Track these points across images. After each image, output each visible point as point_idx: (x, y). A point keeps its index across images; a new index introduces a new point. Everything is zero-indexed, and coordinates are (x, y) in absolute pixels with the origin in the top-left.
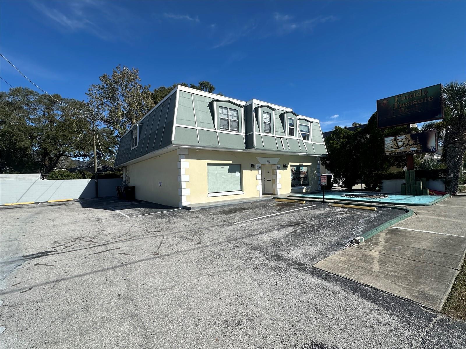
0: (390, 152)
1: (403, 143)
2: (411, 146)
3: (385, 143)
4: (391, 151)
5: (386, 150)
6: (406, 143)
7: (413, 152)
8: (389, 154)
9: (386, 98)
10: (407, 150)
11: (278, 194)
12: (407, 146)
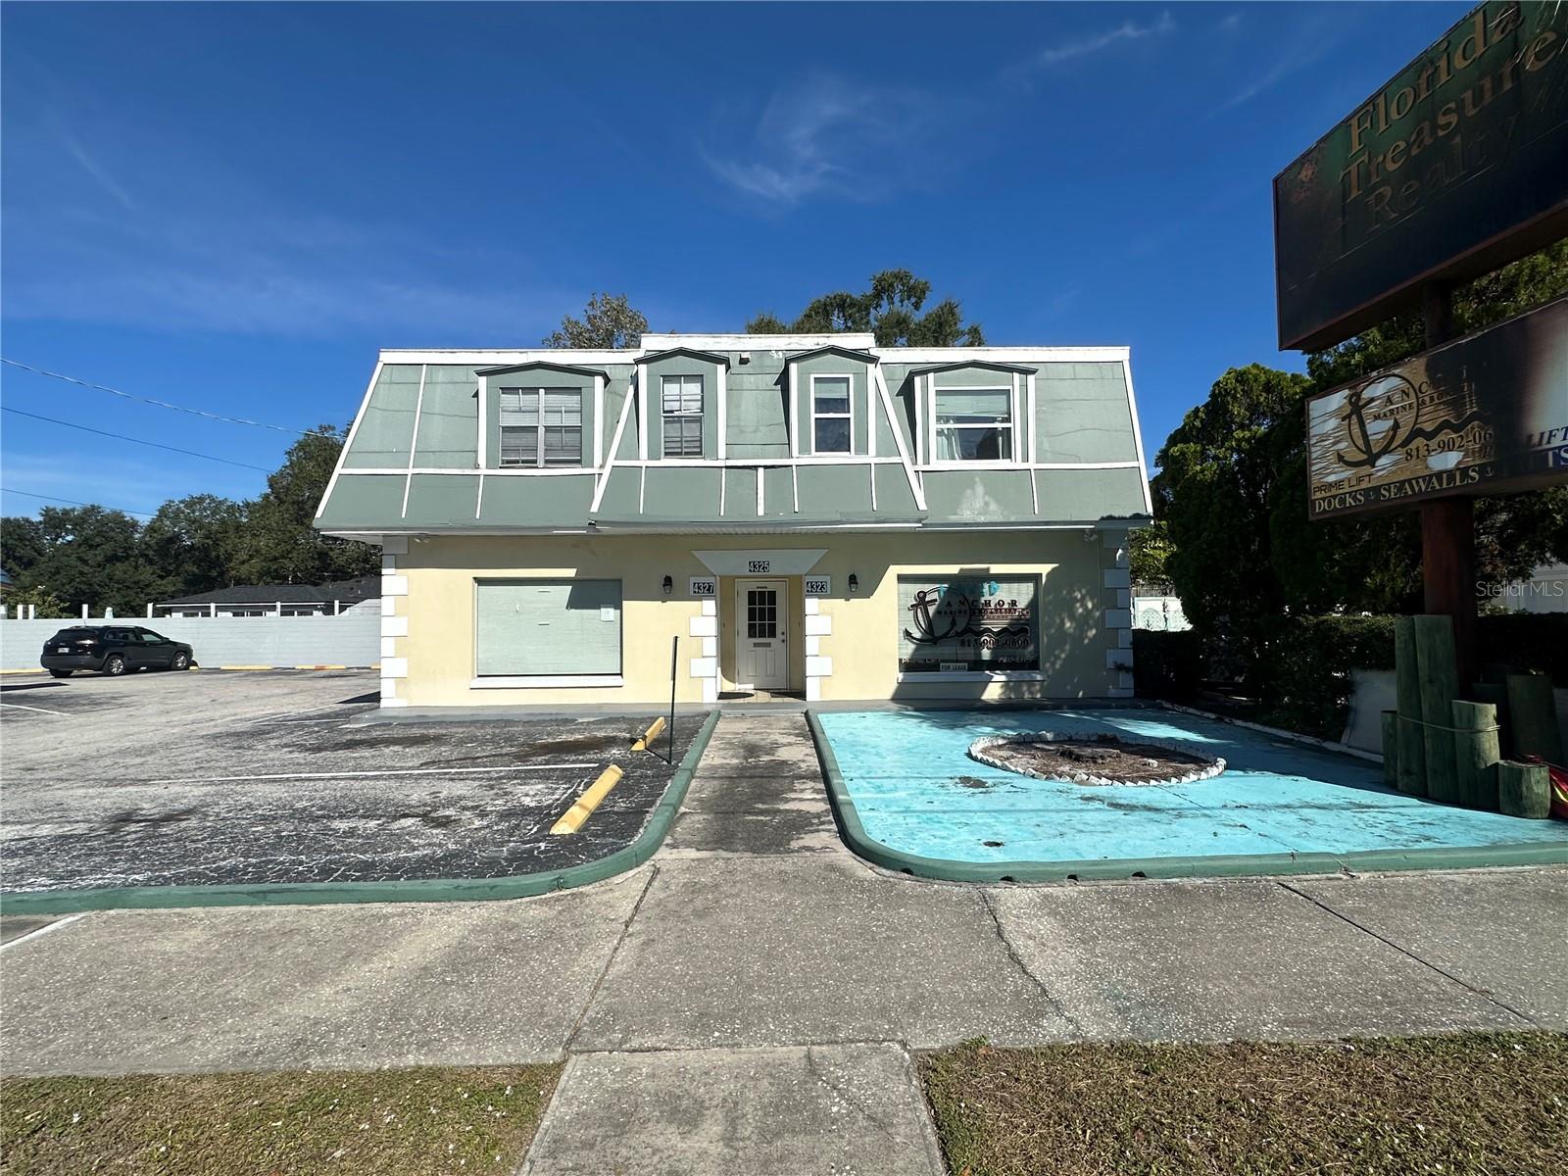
0: (1334, 492)
1: (1391, 422)
2: (1433, 444)
3: (1313, 432)
4: (1338, 484)
5: (1315, 481)
6: (1407, 421)
7: (1440, 483)
8: (1330, 503)
9: (1310, 151)
10: (1415, 469)
11: (808, 698)
12: (1412, 446)
